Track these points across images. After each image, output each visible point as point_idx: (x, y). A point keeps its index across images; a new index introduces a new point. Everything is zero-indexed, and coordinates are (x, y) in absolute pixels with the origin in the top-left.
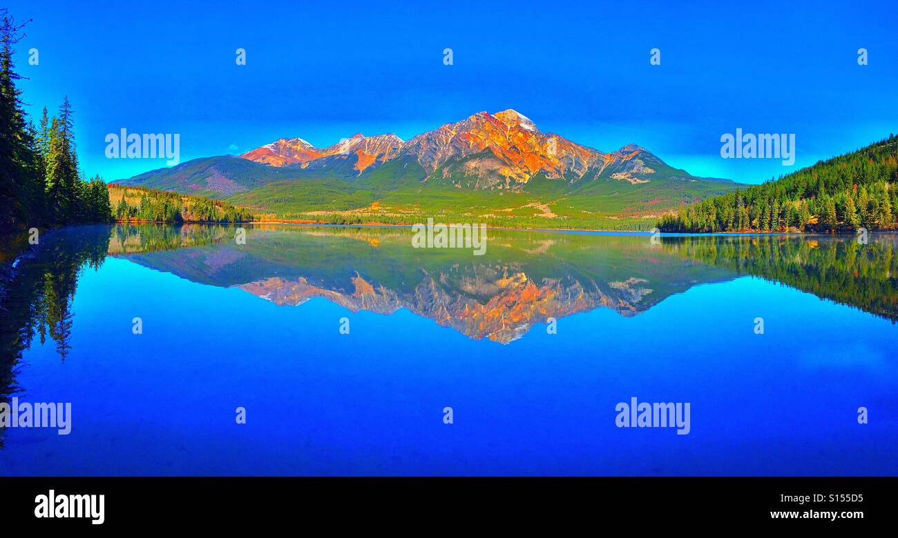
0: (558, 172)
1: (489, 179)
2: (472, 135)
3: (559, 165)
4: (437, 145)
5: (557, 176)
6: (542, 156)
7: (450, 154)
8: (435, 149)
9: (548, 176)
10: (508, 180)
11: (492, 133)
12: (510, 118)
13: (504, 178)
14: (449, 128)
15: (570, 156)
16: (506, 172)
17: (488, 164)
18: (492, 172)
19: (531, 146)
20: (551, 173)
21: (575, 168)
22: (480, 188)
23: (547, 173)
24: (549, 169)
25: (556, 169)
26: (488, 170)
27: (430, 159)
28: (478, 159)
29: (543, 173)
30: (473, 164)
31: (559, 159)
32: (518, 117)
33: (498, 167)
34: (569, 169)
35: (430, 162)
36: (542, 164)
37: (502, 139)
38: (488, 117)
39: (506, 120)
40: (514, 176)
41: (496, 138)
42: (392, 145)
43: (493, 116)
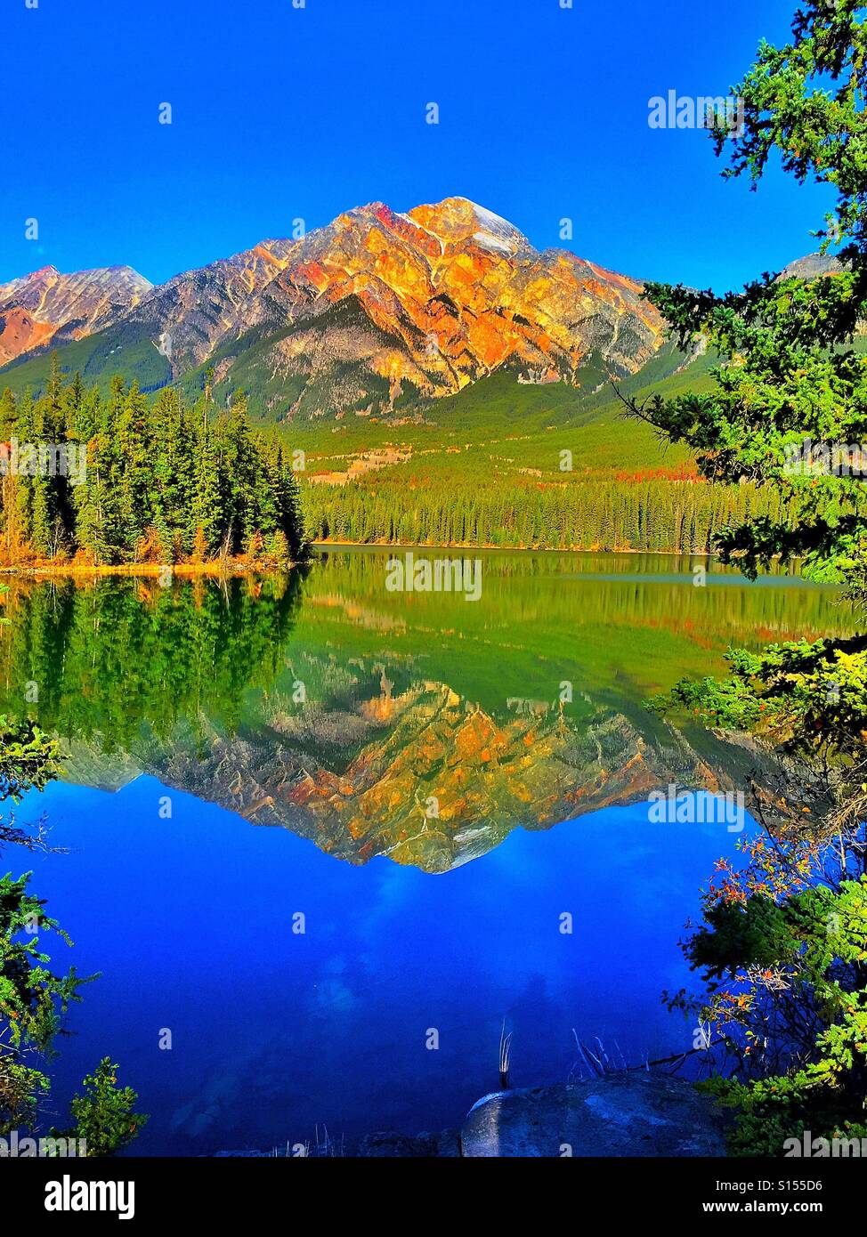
0: (561, 363)
1: (336, 390)
2: (327, 269)
3: (568, 345)
4: (224, 297)
5: (555, 377)
6: (518, 319)
7: (253, 320)
8: (218, 309)
9: (526, 377)
10: (396, 390)
11: (384, 261)
12: (452, 221)
13: (384, 383)
14: (274, 252)
15: (606, 314)
16: (395, 365)
17: (342, 343)
18: (348, 369)
19: (492, 294)
20: (540, 368)
21: (615, 349)
22: (302, 417)
23: (523, 368)
24: (533, 357)
25: (554, 355)
26: (338, 362)
27: (193, 336)
28: (312, 330)
29: (515, 366)
30: (298, 346)
31: (572, 326)
32: (475, 217)
33: (370, 353)
34: (597, 354)
35: (191, 344)
36: (514, 342)
37: (411, 276)
38: (387, 218)
39: (440, 226)
40: (417, 379)
41: (394, 274)
42: (111, 298)
43: (404, 216)
